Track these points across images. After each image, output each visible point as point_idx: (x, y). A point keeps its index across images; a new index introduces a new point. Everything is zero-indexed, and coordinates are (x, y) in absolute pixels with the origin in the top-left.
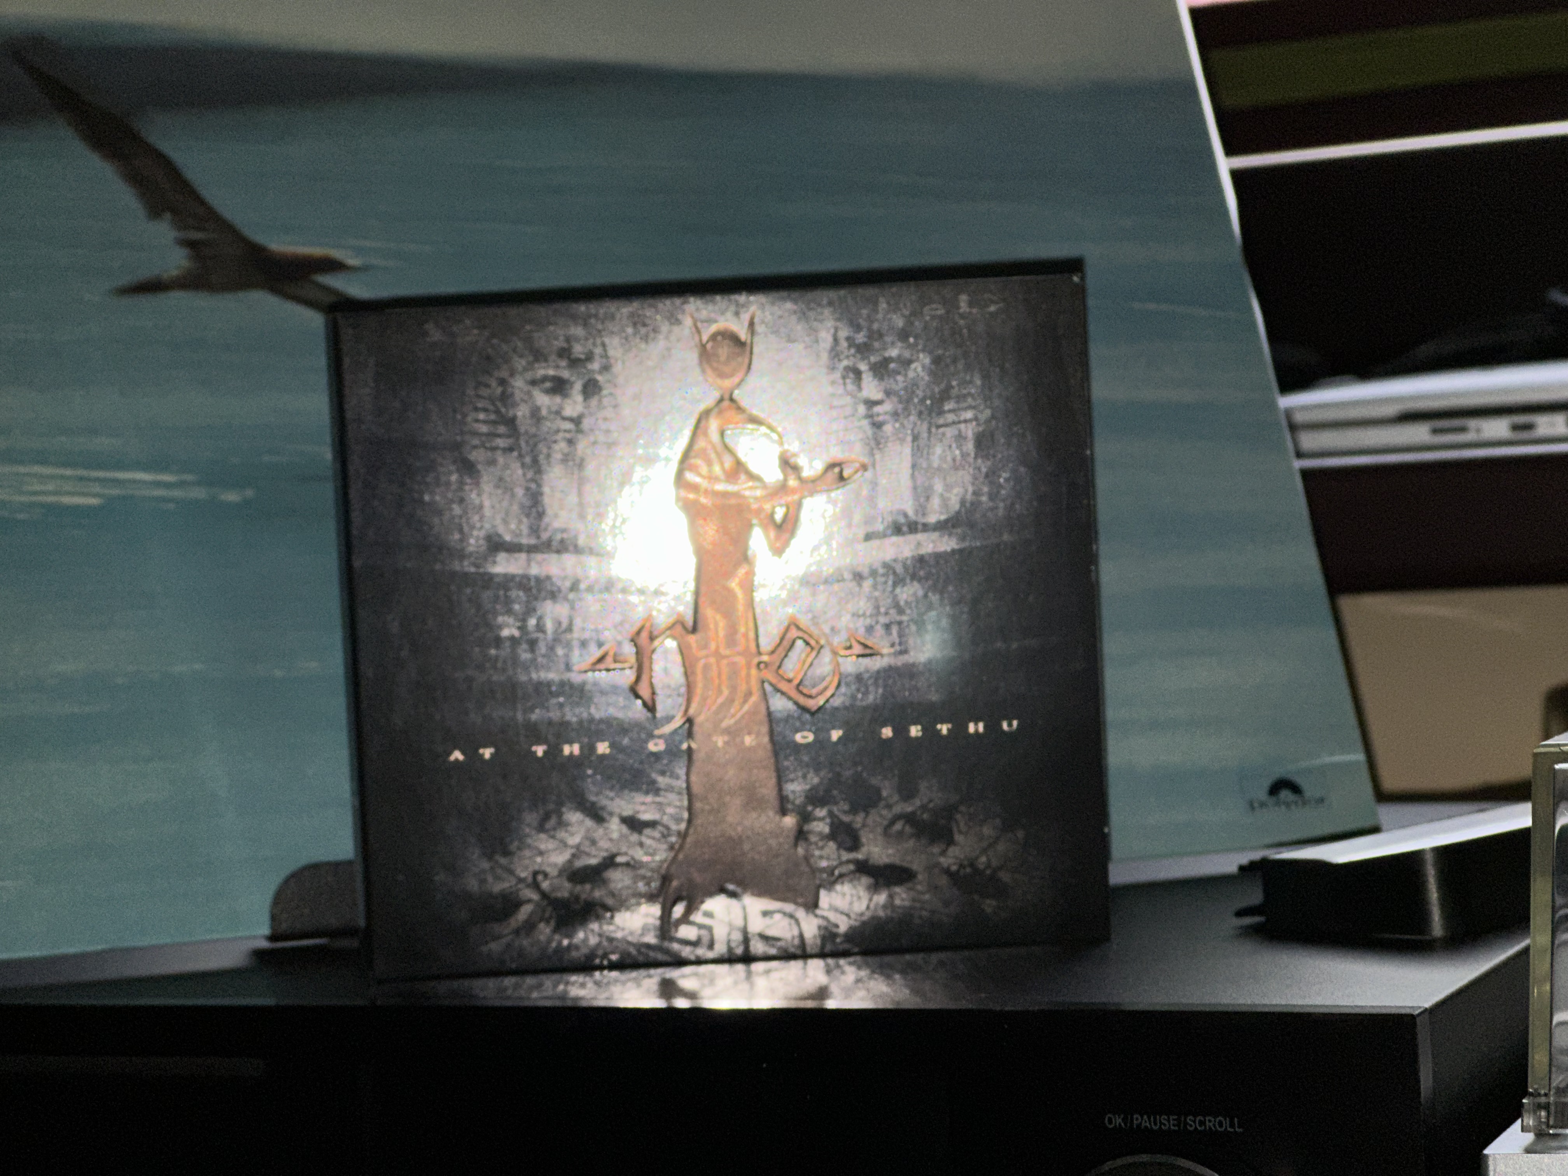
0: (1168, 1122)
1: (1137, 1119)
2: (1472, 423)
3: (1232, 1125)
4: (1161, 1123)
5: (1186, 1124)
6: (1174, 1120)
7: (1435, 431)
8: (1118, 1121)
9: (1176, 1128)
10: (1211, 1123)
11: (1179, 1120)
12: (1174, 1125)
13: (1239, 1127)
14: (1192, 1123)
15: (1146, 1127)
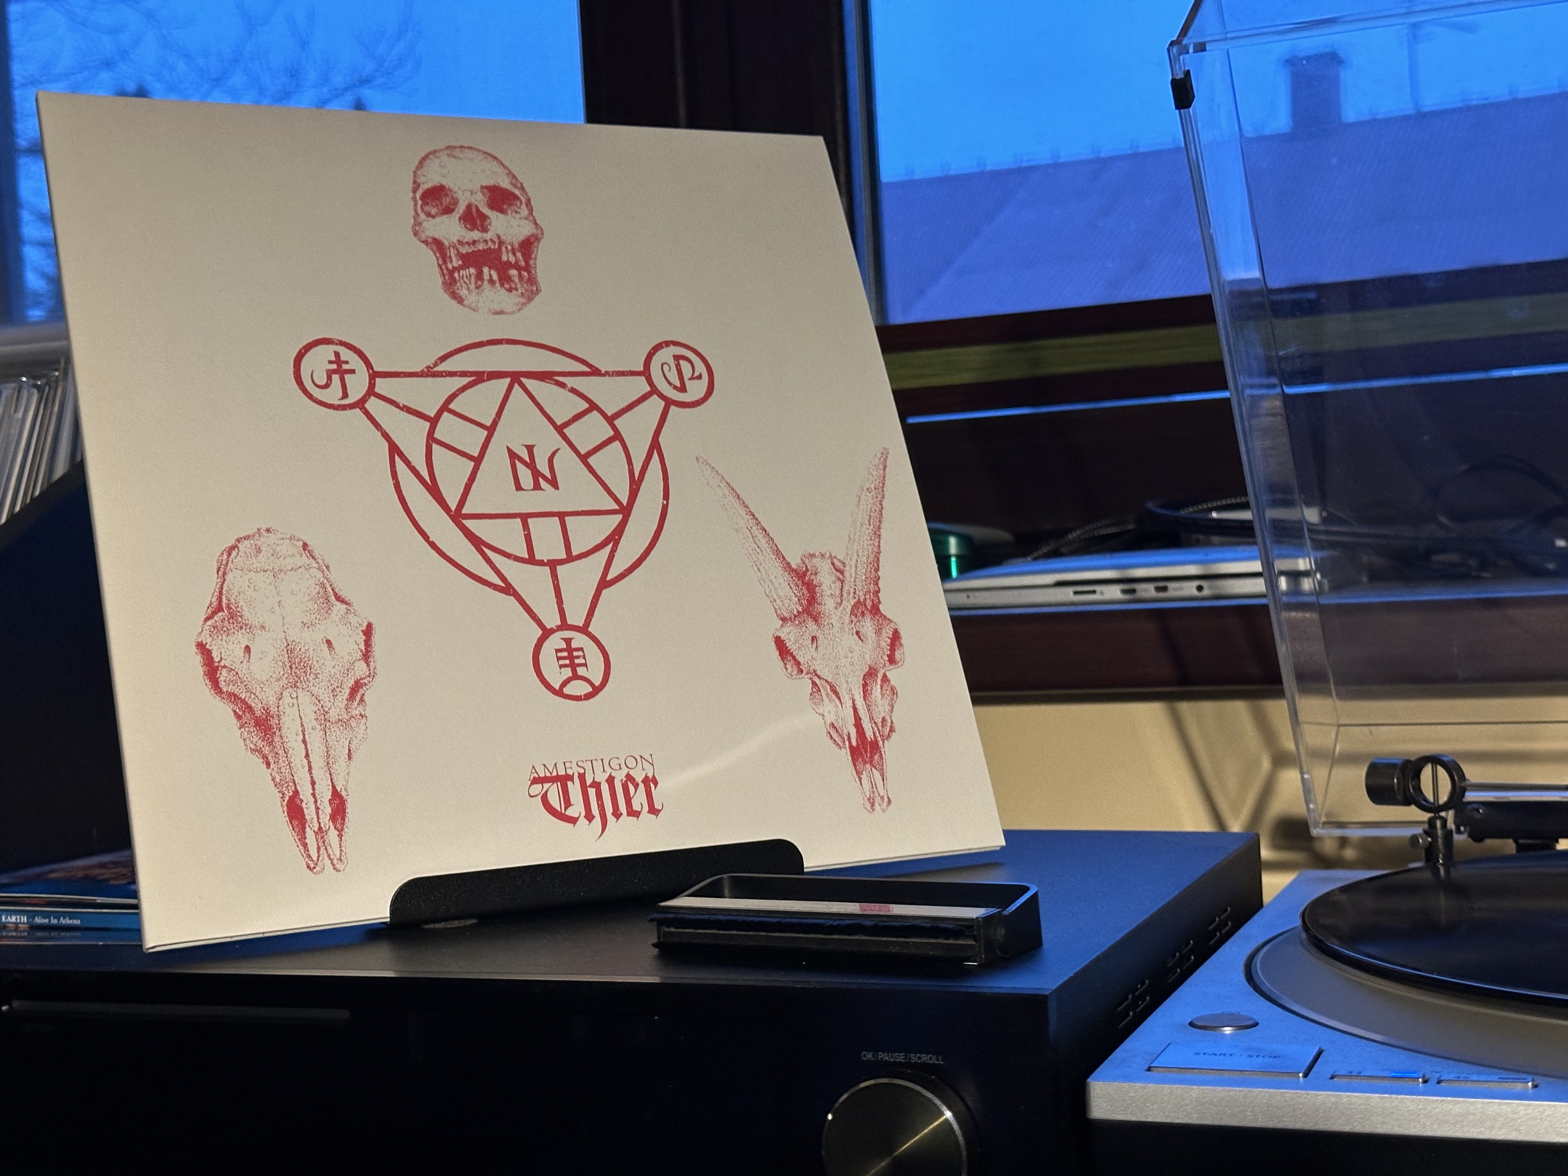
0: (900, 1058)
1: (881, 1055)
2: (1098, 588)
3: (938, 1060)
4: (896, 1058)
5: (910, 1058)
6: (903, 1056)
7: (1076, 593)
8: (870, 1056)
9: (904, 1061)
10: (925, 1058)
11: (906, 1056)
12: (903, 1059)
13: (942, 1061)
14: (914, 1058)
15: (886, 1060)
